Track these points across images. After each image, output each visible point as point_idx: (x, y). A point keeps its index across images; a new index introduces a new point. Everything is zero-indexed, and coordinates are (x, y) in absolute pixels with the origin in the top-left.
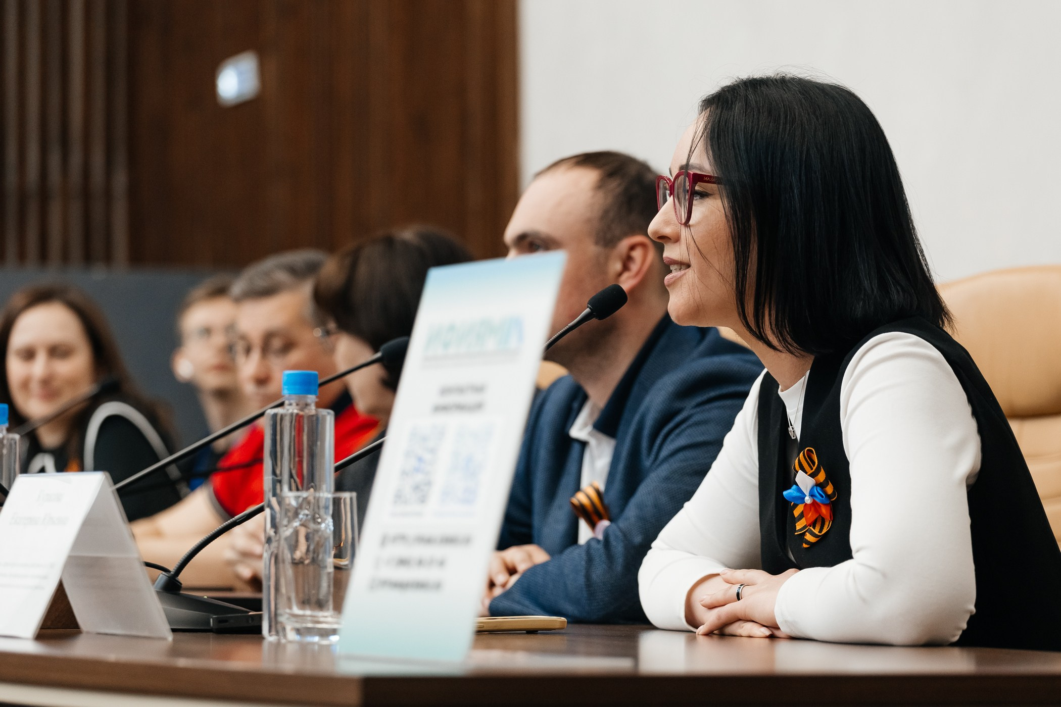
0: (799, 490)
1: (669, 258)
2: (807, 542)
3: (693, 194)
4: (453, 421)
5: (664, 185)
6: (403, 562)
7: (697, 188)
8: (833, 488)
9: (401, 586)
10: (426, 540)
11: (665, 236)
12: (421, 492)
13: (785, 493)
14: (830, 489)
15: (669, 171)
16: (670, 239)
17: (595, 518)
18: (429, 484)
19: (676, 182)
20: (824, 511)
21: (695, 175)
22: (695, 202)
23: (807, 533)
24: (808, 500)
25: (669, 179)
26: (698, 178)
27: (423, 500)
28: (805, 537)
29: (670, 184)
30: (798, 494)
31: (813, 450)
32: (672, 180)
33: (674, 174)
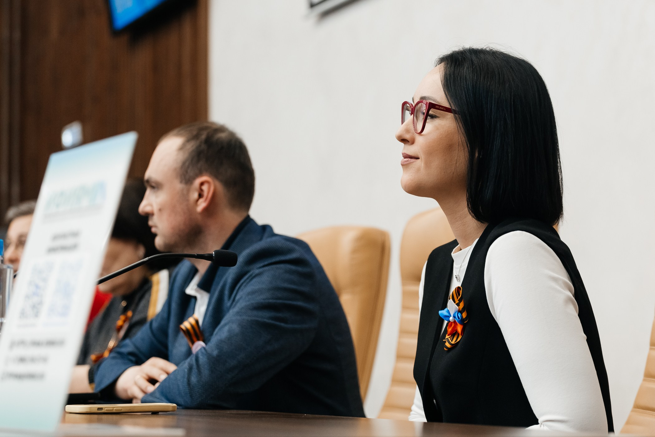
0: (448, 312)
1: (406, 154)
2: (447, 347)
3: (427, 116)
4: (59, 258)
5: (406, 107)
6: (22, 360)
7: (431, 112)
8: (466, 314)
9: (19, 377)
10: (36, 344)
11: (405, 139)
12: (36, 309)
13: (440, 312)
14: (464, 315)
15: (412, 99)
16: (408, 141)
17: (194, 339)
18: (41, 303)
19: (416, 106)
20: (459, 328)
21: (430, 103)
22: (428, 121)
23: (447, 342)
24: (451, 319)
25: (412, 105)
26: (431, 106)
27: (37, 315)
28: (445, 344)
29: (412, 108)
30: (447, 314)
31: (461, 288)
32: (414, 106)
33: (416, 102)
